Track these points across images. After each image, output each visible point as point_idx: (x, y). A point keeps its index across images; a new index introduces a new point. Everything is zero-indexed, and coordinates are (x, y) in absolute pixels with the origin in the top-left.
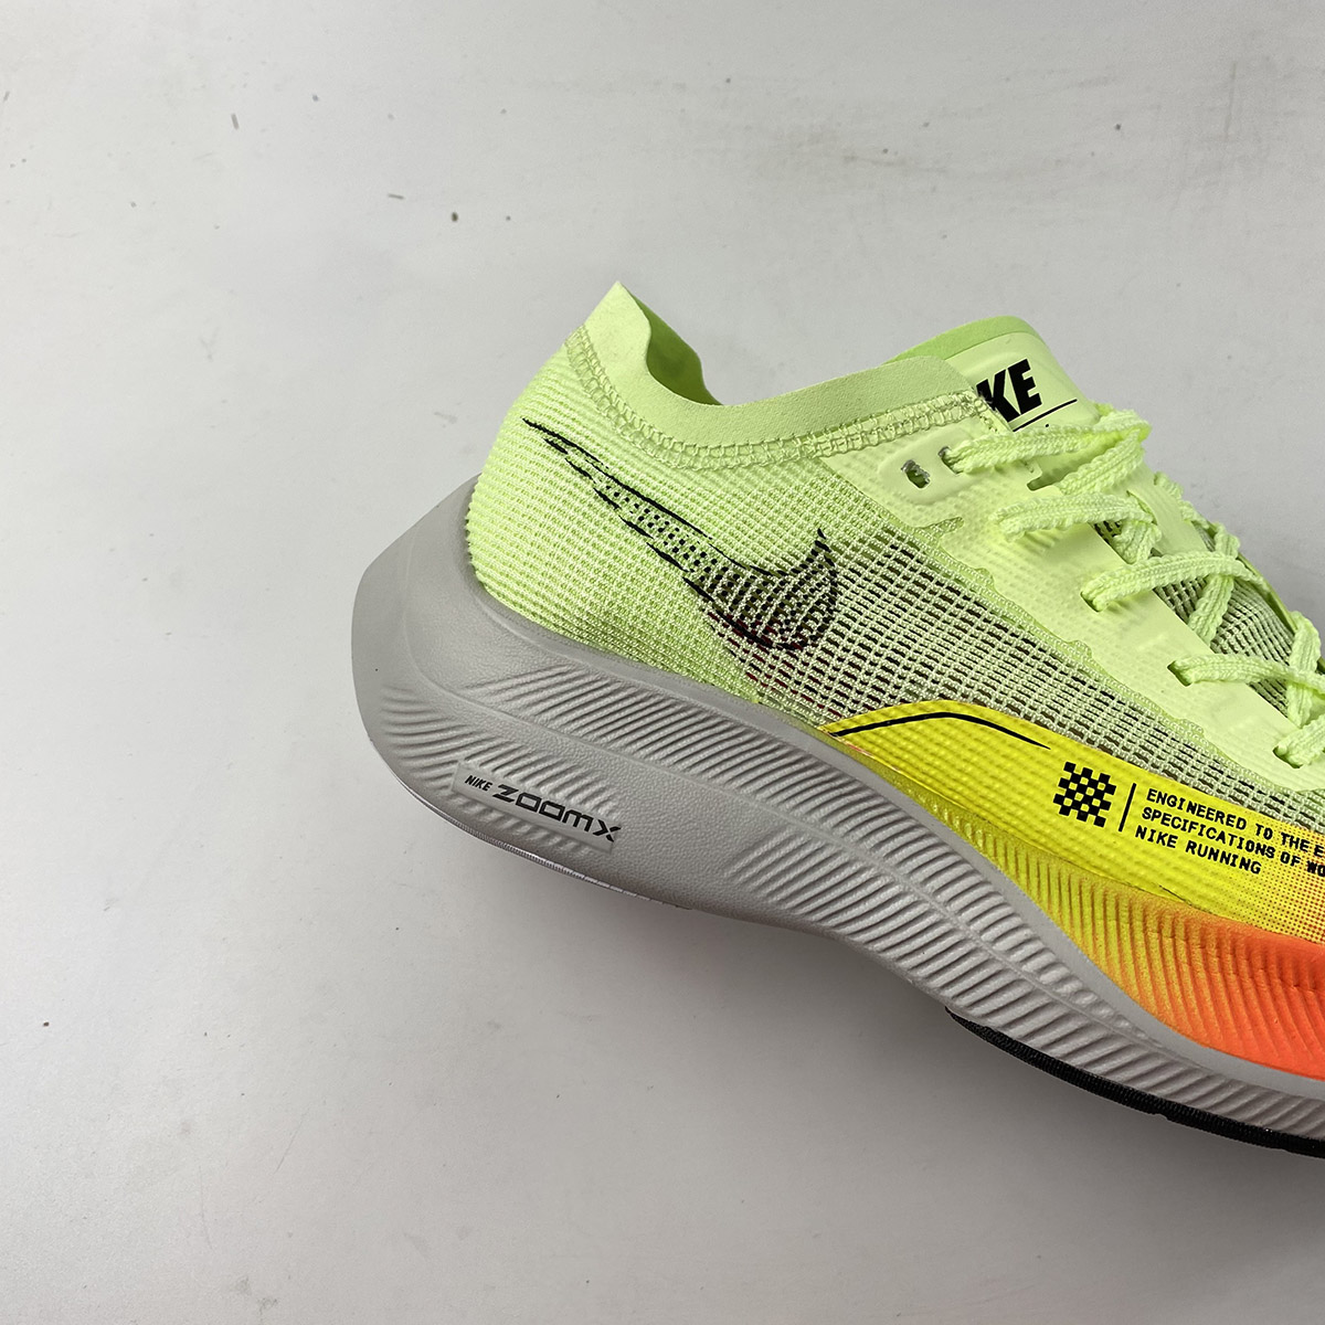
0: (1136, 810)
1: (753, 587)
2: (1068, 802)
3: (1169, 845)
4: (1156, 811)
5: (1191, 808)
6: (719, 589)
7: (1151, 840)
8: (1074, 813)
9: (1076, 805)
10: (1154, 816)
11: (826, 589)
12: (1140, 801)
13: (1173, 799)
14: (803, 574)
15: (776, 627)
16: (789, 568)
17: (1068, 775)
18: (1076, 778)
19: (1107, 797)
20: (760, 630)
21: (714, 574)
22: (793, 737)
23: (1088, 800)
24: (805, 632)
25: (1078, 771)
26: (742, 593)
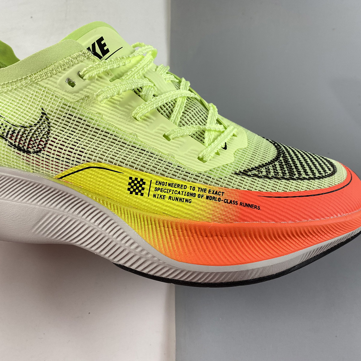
0: (152, 189)
1: (21, 133)
2: (132, 190)
3: (163, 199)
4: (158, 188)
5: (169, 185)
6: (9, 136)
7: (158, 198)
8: (134, 193)
9: (134, 190)
10: (158, 190)
11: (46, 130)
12: (154, 185)
13: (163, 183)
14: (38, 126)
15: (30, 146)
16: (33, 124)
17: (130, 181)
18: (133, 182)
19: (143, 186)
20: (25, 148)
21: (6, 131)
22: (45, 182)
23: (137, 188)
24: (40, 146)
25: (133, 179)
26: (17, 136)
